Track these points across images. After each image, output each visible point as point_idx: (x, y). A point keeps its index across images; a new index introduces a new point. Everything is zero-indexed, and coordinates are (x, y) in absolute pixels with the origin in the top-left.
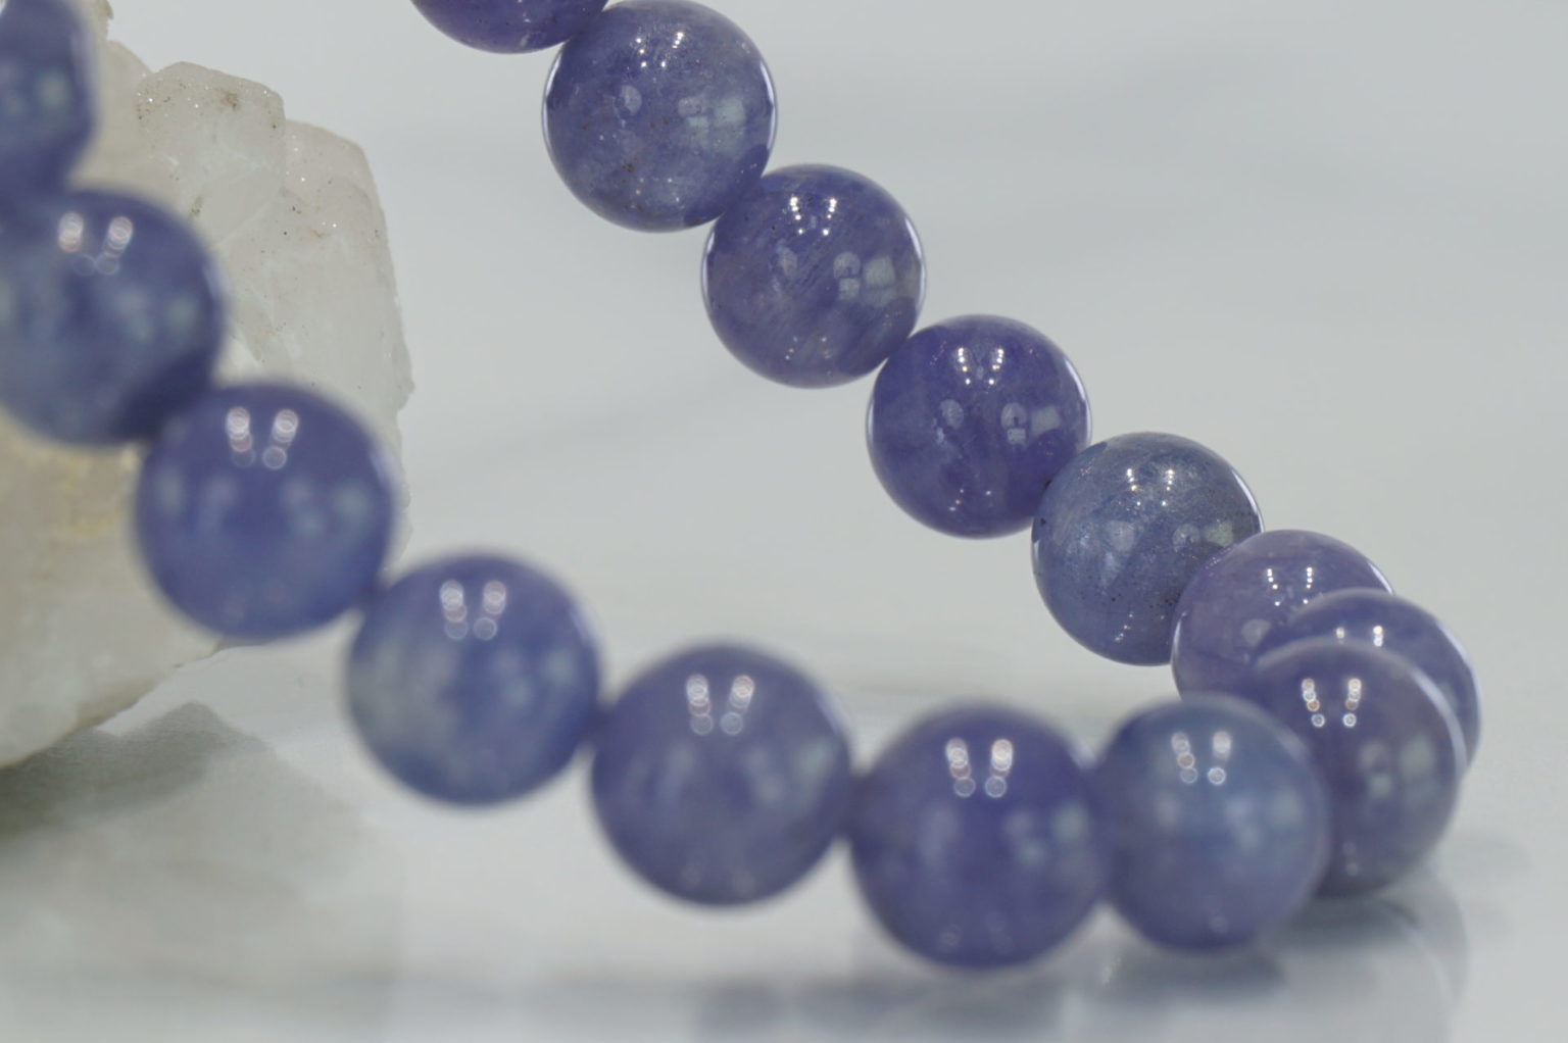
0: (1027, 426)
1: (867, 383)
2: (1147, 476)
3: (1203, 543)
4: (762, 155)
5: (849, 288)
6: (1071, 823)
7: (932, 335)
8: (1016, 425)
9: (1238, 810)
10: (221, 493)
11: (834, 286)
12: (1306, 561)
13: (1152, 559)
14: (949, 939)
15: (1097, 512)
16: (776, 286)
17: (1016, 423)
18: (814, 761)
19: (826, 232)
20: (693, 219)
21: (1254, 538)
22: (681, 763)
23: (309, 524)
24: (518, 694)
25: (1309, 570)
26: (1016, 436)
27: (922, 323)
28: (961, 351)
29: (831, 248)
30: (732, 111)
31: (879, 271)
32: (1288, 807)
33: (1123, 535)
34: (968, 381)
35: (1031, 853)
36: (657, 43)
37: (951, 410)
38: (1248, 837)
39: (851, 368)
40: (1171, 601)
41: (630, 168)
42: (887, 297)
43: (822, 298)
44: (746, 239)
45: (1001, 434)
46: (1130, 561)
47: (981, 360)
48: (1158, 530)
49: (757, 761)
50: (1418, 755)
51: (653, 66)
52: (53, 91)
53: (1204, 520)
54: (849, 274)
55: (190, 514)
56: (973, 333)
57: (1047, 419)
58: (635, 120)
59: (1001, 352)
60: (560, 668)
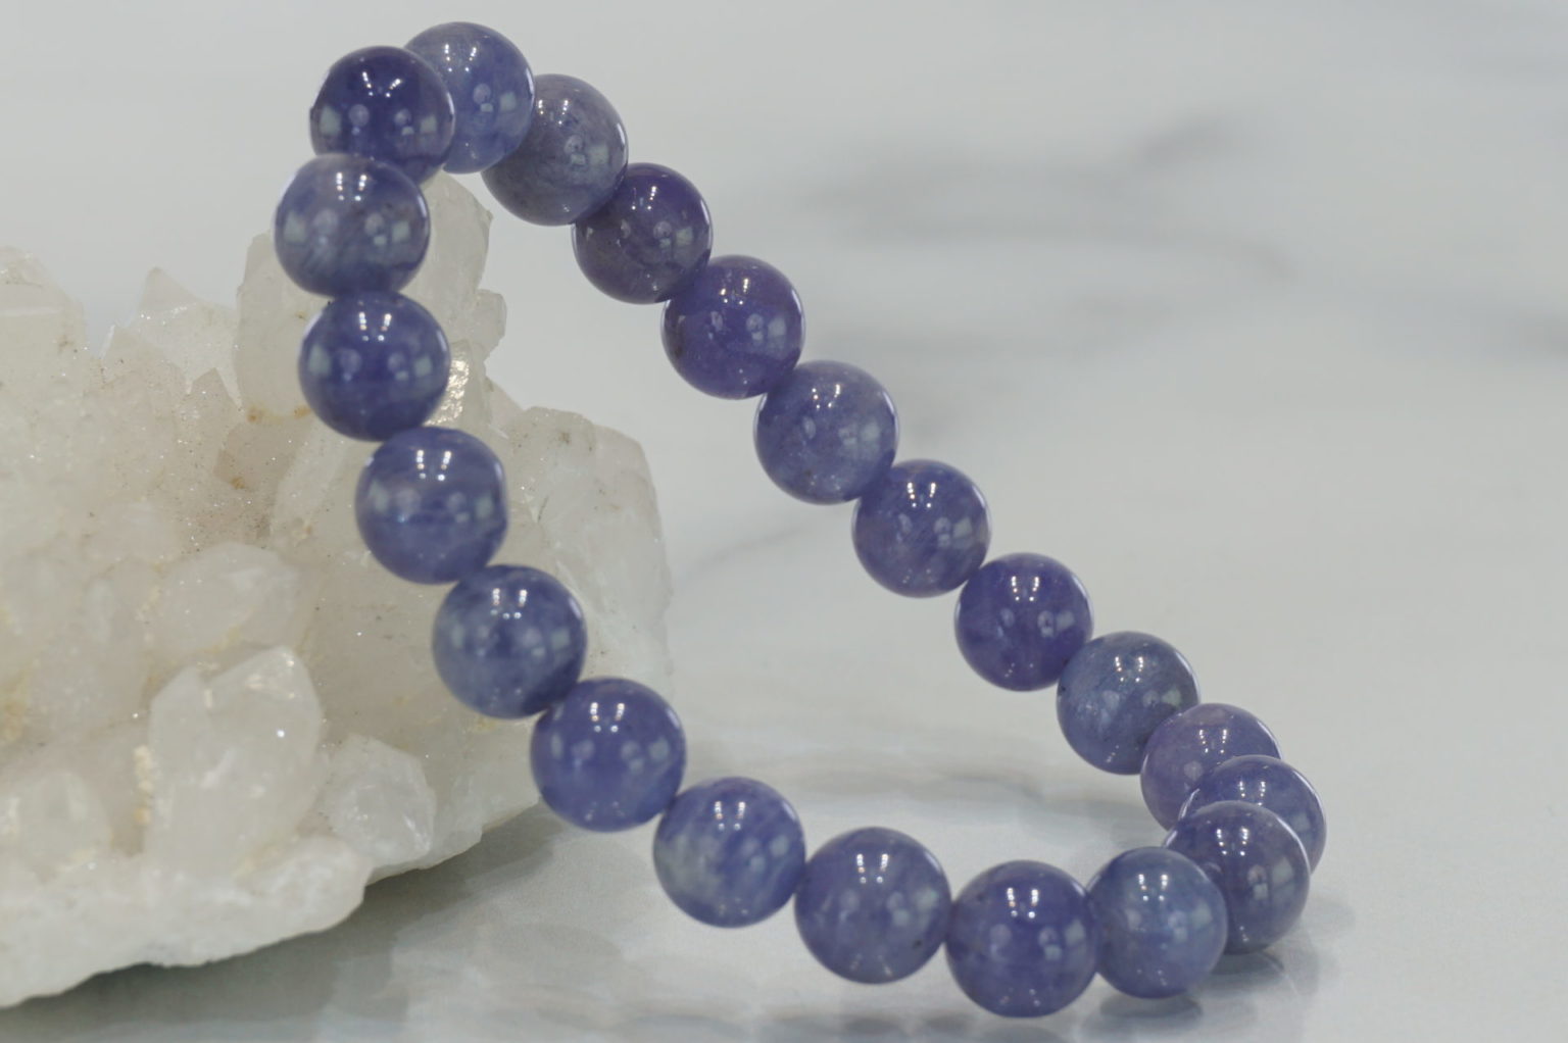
0: (1055, 625)
1: (956, 594)
2: (1128, 663)
3: (1161, 705)
4: (891, 455)
5: (944, 539)
6: (1076, 932)
7: (995, 566)
8: (1047, 625)
9: (1174, 921)
10: (586, 748)
11: (935, 539)
12: (1222, 726)
13: (1130, 716)
14: (1004, 1001)
15: (1097, 688)
16: (899, 538)
17: (1047, 624)
18: (928, 898)
19: (929, 505)
20: (848, 497)
21: (1192, 709)
22: (851, 900)
23: (636, 765)
24: (757, 864)
25: (1225, 732)
26: (1047, 632)
27: (989, 558)
28: (1014, 579)
29: (933, 515)
30: (872, 432)
31: (963, 527)
32: (1202, 914)
33: (1113, 699)
34: (1017, 599)
35: (1053, 952)
36: (826, 394)
37: (1007, 616)
38: (1180, 934)
39: (945, 585)
40: (1143, 741)
41: (809, 474)
42: (967, 545)
43: (927, 548)
44: (880, 512)
45: (1038, 630)
46: (1118, 716)
47: (1025, 585)
48: (1133, 698)
49: (893, 901)
50: (1283, 871)
51: (824, 406)
52: (484, 506)
53: (1162, 688)
54: (944, 531)
55: (568, 757)
56: (1020, 566)
57: (1066, 620)
58: (812, 442)
59: (1037, 580)
60: (780, 846)
